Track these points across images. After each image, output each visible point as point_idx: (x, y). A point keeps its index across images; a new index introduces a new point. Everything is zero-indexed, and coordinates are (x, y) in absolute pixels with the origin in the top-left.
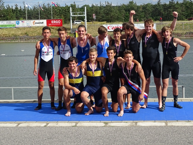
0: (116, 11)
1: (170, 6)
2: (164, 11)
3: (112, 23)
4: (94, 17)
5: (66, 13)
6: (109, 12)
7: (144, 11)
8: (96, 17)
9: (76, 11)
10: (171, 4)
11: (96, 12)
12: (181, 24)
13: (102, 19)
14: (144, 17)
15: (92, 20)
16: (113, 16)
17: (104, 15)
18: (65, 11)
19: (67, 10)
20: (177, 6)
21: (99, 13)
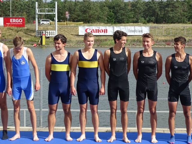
0: (96, 9)
1: (168, 5)
2: (160, 10)
3: (90, 24)
4: (68, 16)
5: (29, 10)
6: (87, 9)
7: (134, 10)
8: (70, 16)
9: (43, 7)
10: (170, 2)
11: (70, 9)
12: (182, 28)
13: (77, 18)
14: (133, 18)
15: (65, 19)
16: (92, 15)
17: (79, 13)
18: (28, 6)
19: (30, 6)
20: (176, 5)
21: (74, 10)
